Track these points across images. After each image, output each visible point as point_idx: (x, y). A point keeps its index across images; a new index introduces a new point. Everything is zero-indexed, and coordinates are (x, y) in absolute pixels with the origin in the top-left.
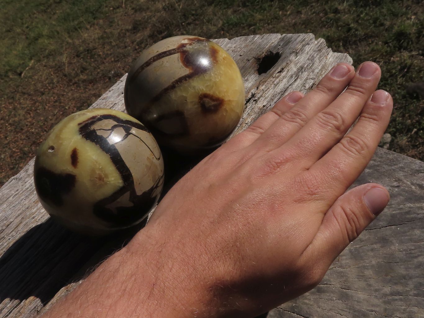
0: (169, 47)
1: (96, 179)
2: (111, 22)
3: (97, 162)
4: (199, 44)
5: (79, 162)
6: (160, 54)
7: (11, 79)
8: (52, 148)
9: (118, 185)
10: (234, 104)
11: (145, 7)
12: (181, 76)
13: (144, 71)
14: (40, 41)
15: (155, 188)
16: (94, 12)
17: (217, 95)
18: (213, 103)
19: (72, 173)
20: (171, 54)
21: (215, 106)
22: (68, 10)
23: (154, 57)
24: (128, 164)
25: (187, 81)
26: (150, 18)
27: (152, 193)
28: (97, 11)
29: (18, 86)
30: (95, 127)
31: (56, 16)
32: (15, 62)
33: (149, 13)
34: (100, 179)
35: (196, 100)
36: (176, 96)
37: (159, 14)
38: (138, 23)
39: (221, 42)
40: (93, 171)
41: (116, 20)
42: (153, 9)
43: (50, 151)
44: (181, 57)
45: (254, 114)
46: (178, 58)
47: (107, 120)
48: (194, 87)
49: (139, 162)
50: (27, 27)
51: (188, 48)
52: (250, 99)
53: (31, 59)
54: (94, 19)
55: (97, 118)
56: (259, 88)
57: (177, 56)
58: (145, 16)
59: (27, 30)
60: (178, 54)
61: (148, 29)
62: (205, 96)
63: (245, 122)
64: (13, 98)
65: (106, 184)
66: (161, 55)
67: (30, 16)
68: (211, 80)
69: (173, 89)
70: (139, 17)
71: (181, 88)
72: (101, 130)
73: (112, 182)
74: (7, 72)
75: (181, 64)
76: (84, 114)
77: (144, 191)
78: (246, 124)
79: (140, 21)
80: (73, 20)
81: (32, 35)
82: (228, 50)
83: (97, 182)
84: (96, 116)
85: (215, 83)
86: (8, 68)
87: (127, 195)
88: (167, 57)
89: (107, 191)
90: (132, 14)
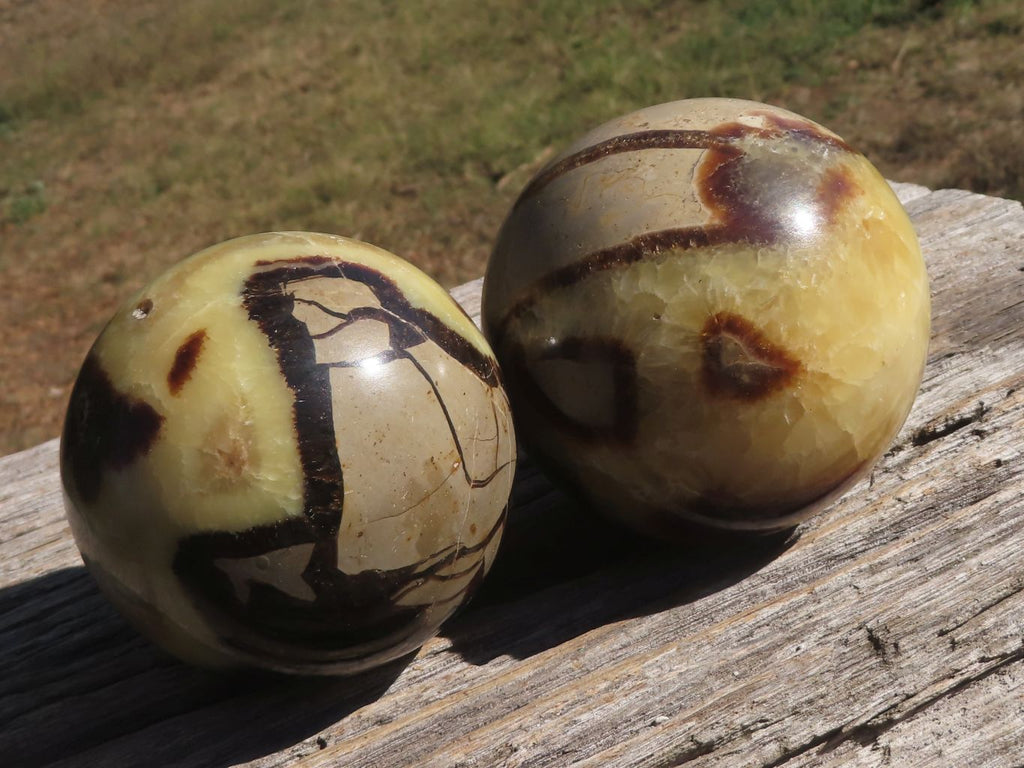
0: (688, 121)
1: (217, 454)
2: (835, 106)
3: (244, 402)
4: (794, 145)
5: (191, 378)
6: (645, 135)
7: (465, 185)
8: (146, 307)
9: (282, 504)
10: (839, 396)
11: (963, 91)
12: (677, 227)
13: (572, 172)
14: (597, 97)
15: (420, 575)
16: (795, 59)
17: (779, 339)
18: (754, 361)
19: (156, 408)
20: (680, 144)
21: (757, 374)
22: (716, 31)
23: (621, 139)
24: (344, 451)
25: (688, 251)
26: (967, 128)
27: (403, 590)
28: (804, 57)
29: (474, 212)
30: (300, 289)
31: (673, 38)
32: (498, 135)
33: (968, 114)
34: (233, 461)
35: (696, 327)
36: (627, 288)
37: (999, 126)
38: (921, 134)
39: (988, 207)
40: (221, 425)
41: (852, 103)
42: (989, 103)
43: (138, 314)
44: (706, 163)
45: (947, 477)
46: (694, 165)
47: (355, 283)
48: (704, 281)
49: (388, 462)
50: (577, 46)
51: (749, 144)
52: (964, 422)
53: (546, 142)
54: (787, 79)
55: (327, 264)
56: (1014, 394)
57: (696, 156)
58: (950, 120)
59: (570, 53)
60: (701, 150)
61: (946, 163)
62: (733, 324)
63: (899, 492)
64: (446, 241)
65: (245, 484)
66: (645, 139)
67: (598, 14)
68: (775, 277)
69: (629, 262)
70: (931, 114)
71: (659, 267)
72: (314, 307)
73: (265, 488)
74: (462, 159)
75: (694, 188)
76: (301, 241)
77: (369, 567)
78: (899, 500)
79: (928, 128)
80: (720, 65)
81: (580, 72)
82: (995, 239)
83: (218, 468)
84: (329, 259)
85: (789, 294)
86: (470, 147)
87: (302, 553)
88: (661, 151)
89: (238, 512)
90: (914, 101)
